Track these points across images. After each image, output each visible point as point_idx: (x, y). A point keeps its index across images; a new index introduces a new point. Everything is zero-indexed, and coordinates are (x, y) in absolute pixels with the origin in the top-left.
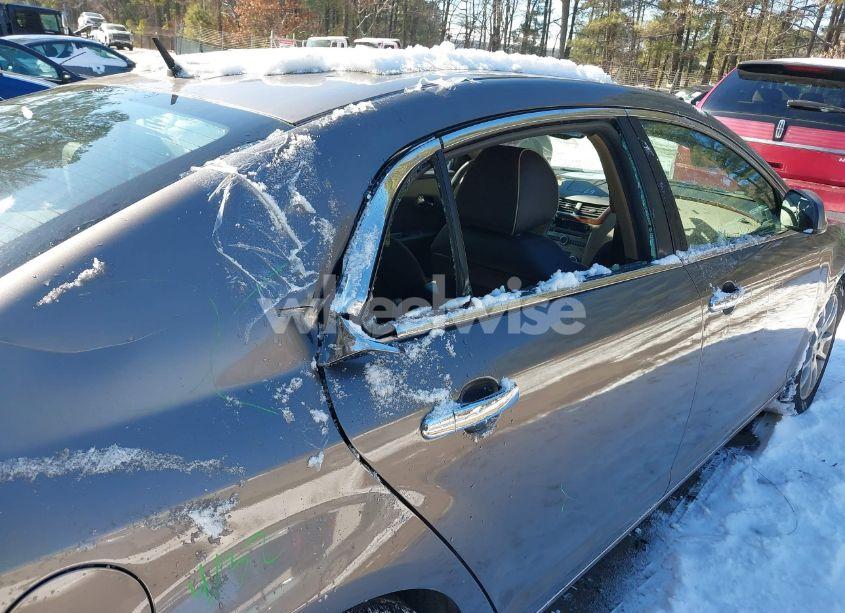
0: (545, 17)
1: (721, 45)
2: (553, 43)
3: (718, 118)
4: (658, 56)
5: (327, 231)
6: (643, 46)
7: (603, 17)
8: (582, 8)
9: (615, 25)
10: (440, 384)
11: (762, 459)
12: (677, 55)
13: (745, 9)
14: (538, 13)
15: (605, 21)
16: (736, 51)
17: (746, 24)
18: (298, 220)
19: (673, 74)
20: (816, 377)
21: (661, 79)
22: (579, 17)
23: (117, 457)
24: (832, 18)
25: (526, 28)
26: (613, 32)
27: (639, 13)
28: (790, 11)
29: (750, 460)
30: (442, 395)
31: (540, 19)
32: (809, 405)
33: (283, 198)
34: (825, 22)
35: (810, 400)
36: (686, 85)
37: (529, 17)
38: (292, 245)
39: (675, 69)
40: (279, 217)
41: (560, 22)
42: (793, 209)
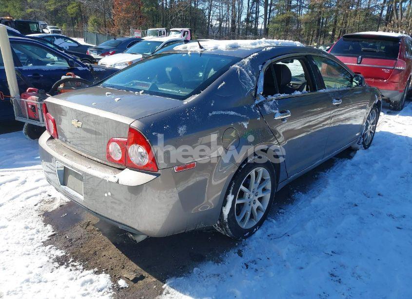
0: (256, 15)
1: (338, 25)
2: (261, 26)
3: (336, 56)
4: (310, 30)
5: (255, 79)
6: (303, 26)
7: (283, 13)
8: (273, 10)
9: (289, 17)
10: (277, 110)
11: (352, 160)
12: (318, 30)
13: (348, 8)
14: (253, 13)
15: (285, 15)
16: (345, 27)
17: (349, 15)
18: (250, 76)
19: (317, 39)
20: (370, 139)
21: (312, 41)
22: (272, 14)
23: (232, 113)
24: (388, 10)
25: (247, 20)
26: (288, 21)
27: (300, 11)
28: (369, 8)
29: (349, 160)
30: (277, 111)
31: (254, 15)
32: (368, 147)
33: (247, 71)
34: (385, 13)
35: (369, 145)
36: (323, 43)
37: (248, 15)
38: (250, 81)
39: (317, 36)
40: (247, 75)
41: (263, 17)
42: (357, 82)
